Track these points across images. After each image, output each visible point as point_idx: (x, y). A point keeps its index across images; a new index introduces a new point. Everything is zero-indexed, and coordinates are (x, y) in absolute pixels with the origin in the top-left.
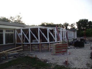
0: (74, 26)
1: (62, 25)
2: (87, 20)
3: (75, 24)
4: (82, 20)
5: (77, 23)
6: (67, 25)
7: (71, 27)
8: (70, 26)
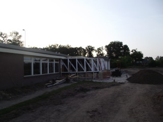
0: (102, 51)
1: (83, 49)
2: (121, 43)
3: (104, 48)
4: (115, 43)
5: (106, 47)
6: (90, 49)
7: (97, 53)
8: (96, 51)
